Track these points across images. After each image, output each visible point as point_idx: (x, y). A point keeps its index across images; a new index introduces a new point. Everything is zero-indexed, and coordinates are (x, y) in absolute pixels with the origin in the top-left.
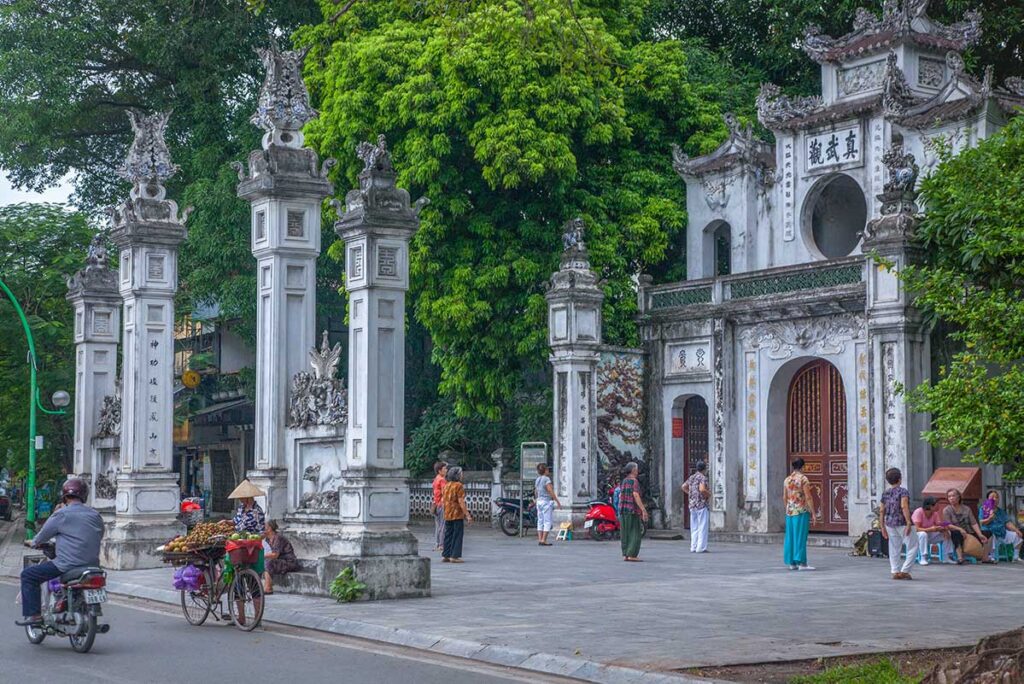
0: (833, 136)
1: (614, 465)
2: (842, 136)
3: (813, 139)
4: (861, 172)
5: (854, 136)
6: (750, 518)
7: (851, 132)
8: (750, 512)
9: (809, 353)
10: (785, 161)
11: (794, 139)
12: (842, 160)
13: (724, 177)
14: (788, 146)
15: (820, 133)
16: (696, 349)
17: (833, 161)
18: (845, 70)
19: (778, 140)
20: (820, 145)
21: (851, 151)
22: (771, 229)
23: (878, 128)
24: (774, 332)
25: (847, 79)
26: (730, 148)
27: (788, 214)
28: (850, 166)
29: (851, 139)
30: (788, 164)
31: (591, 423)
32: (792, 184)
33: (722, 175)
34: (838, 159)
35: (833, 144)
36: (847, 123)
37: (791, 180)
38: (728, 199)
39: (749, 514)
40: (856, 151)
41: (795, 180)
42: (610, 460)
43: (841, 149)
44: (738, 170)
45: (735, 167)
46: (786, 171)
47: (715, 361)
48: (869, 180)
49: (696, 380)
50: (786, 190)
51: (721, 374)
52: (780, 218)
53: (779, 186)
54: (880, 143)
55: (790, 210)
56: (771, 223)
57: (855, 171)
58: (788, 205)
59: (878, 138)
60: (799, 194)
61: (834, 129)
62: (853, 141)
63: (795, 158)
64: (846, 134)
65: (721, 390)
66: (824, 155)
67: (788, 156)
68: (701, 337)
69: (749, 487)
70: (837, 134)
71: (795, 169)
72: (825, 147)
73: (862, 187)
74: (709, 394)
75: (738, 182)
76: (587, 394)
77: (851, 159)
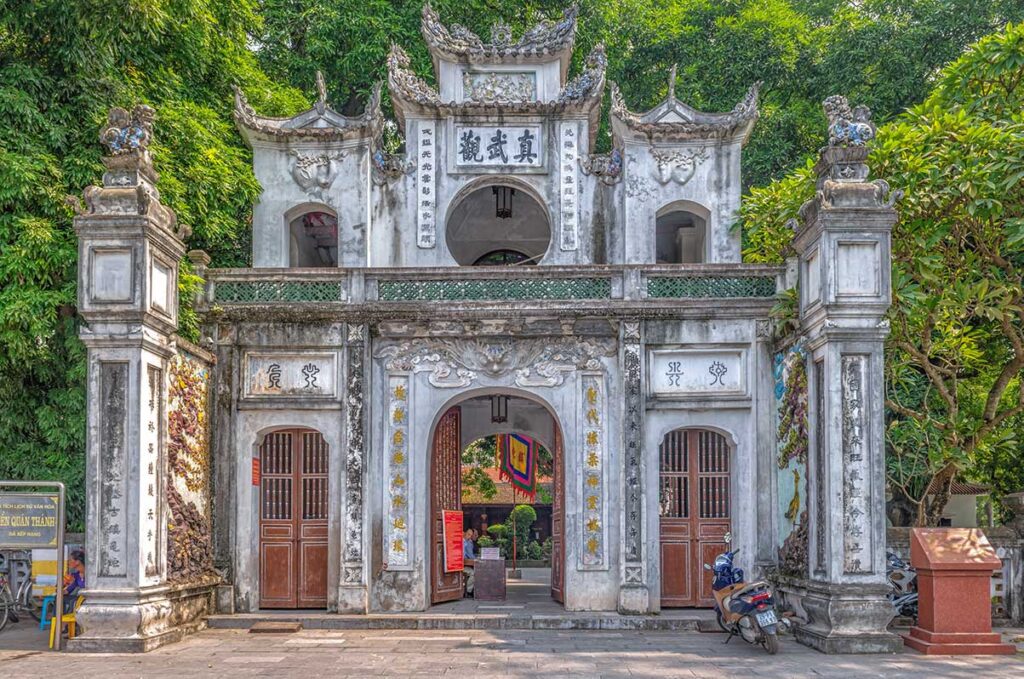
0: (499, 132)
1: (179, 522)
2: (513, 135)
3: (467, 130)
4: (544, 182)
5: (532, 137)
6: (393, 592)
7: (527, 132)
8: (393, 585)
9: (503, 382)
10: (422, 149)
11: (437, 125)
12: (512, 162)
13: (327, 148)
14: (427, 131)
15: (480, 124)
16: (301, 364)
17: (497, 161)
18: (475, 73)
19: (408, 122)
20: (478, 139)
21: (526, 153)
22: (396, 230)
23: (569, 132)
24: (443, 353)
25: (475, 84)
26: (315, 121)
27: (426, 216)
28: (528, 171)
29: (526, 139)
30: (426, 154)
31: (160, 453)
32: (433, 179)
33: (323, 144)
34: (506, 160)
35: (498, 141)
36: (524, 120)
37: (432, 173)
38: (334, 178)
39: (391, 588)
40: (535, 156)
41: (438, 174)
42: (175, 515)
43: (512, 149)
44: (354, 142)
45: (349, 138)
46: (422, 162)
47: (350, 382)
48: (555, 190)
49: (307, 406)
50: (421, 184)
51: (359, 400)
52: (411, 220)
53: (410, 180)
54: (574, 152)
55: (428, 210)
56: (396, 222)
57: (534, 178)
58: (426, 203)
59: (569, 145)
60: (443, 193)
61: (502, 123)
62: (530, 144)
63: (438, 149)
64: (519, 132)
65: (360, 421)
66: (483, 152)
67: (426, 143)
68: (317, 348)
69: (391, 551)
70: (504, 130)
71: (438, 161)
72: (485, 143)
73: (545, 199)
74: (330, 427)
75: (352, 159)
76: (156, 405)
77: (526, 163)
